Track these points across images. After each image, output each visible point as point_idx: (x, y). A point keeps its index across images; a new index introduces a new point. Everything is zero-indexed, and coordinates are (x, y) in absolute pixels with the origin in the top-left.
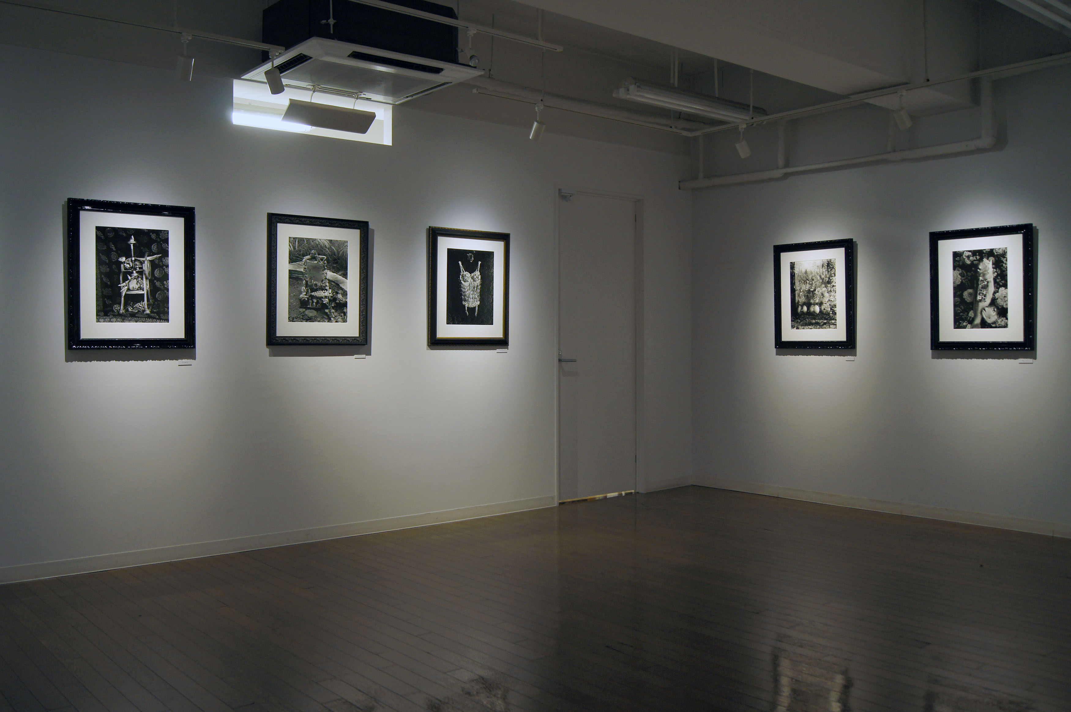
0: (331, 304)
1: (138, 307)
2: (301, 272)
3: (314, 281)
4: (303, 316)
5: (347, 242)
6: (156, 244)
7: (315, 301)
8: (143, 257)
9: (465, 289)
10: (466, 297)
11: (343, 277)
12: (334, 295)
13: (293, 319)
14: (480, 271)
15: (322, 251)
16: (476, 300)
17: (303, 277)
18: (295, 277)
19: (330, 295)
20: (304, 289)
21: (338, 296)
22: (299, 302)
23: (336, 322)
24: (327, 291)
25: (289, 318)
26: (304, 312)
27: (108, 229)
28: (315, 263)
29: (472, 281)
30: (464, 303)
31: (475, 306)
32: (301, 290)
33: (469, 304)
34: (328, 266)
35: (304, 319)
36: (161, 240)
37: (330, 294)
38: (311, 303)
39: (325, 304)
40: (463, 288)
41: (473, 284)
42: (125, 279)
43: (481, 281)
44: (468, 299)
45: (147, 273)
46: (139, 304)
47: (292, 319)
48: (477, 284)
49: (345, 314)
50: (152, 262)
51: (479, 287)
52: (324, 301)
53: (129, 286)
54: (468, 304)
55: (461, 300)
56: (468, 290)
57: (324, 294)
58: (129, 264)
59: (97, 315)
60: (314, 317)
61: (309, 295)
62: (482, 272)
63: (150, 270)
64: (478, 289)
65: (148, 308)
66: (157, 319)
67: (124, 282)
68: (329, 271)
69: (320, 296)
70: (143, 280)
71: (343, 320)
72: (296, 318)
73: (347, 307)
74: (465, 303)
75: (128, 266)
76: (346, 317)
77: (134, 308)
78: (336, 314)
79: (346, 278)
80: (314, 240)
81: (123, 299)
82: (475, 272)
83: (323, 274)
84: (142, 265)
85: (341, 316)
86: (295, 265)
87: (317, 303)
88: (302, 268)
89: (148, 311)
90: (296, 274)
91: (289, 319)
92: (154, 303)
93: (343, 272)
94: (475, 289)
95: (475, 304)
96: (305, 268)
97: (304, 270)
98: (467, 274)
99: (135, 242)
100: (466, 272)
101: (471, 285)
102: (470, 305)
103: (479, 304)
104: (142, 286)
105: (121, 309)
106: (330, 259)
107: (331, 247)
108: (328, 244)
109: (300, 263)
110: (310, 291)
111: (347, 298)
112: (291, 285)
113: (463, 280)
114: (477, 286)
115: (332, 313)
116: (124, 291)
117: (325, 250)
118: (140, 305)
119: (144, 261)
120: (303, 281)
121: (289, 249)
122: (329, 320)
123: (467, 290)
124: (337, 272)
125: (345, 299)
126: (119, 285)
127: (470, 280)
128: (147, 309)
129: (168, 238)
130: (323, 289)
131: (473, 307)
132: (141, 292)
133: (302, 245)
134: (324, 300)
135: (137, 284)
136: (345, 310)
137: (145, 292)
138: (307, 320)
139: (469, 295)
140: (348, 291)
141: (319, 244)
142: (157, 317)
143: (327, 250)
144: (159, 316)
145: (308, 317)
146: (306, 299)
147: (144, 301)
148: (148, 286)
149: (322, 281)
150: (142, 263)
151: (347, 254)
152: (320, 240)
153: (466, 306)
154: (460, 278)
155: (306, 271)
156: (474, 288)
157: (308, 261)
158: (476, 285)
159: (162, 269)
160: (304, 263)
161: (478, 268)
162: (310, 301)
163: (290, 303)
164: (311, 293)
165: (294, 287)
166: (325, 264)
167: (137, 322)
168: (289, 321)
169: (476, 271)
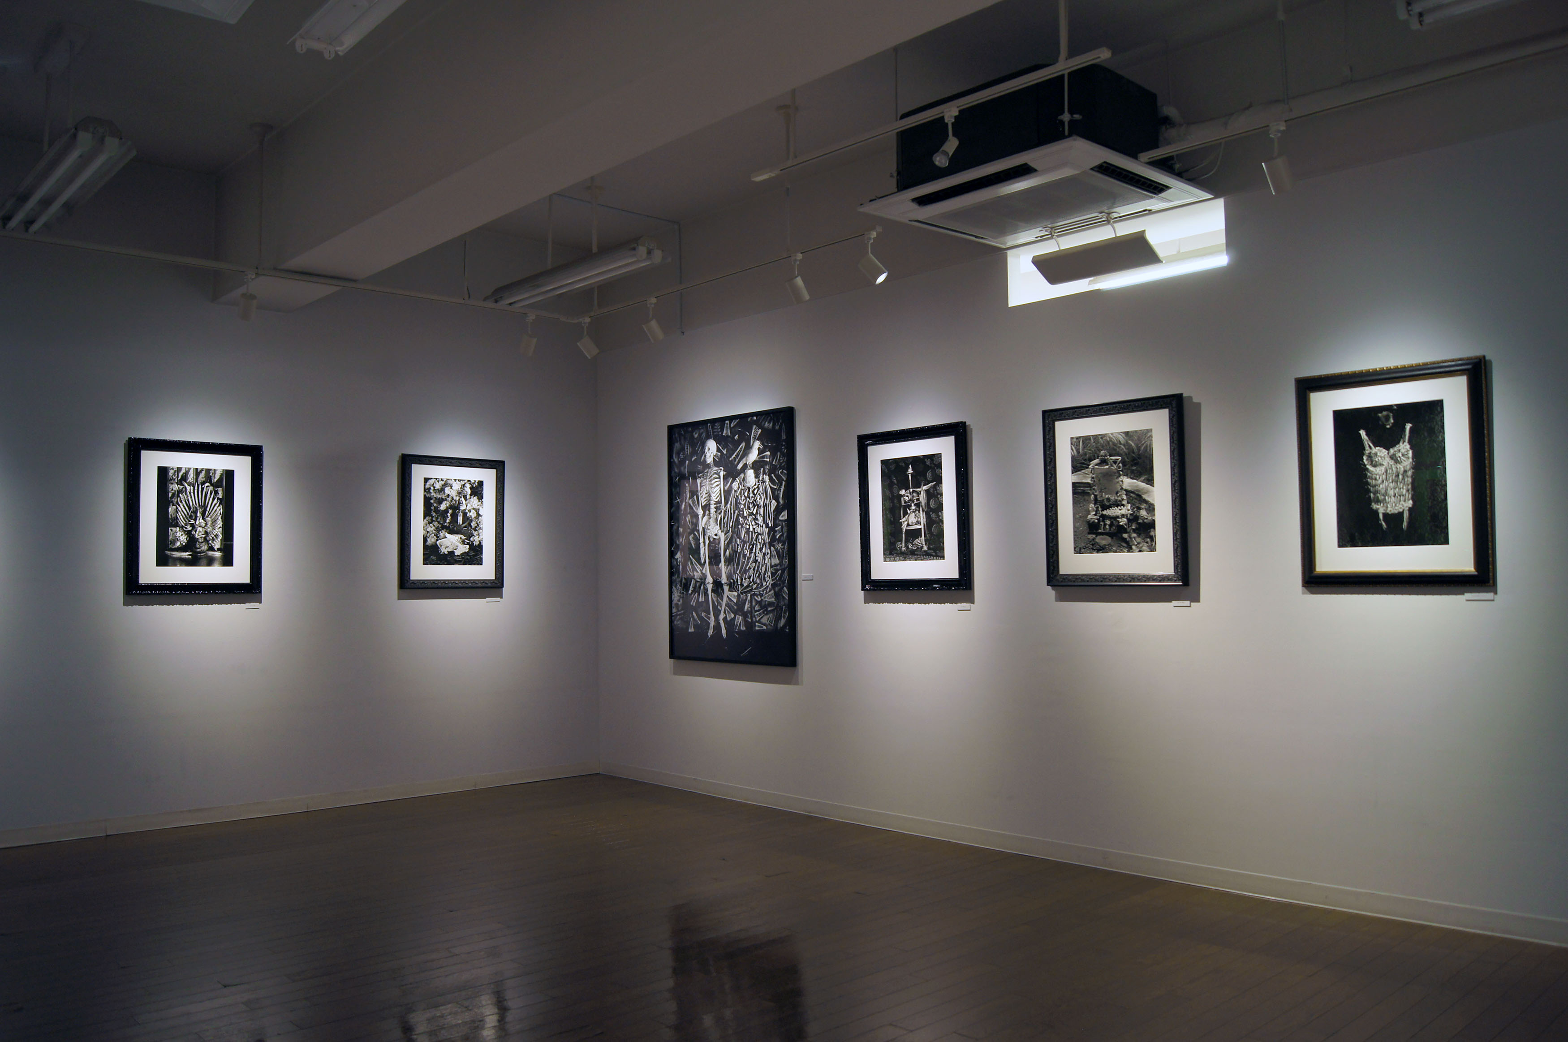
0: (1131, 526)
1: (917, 543)
2: (1088, 483)
3: (1105, 495)
4: (1093, 545)
5: (1151, 430)
6: (930, 470)
7: (1108, 522)
8: (920, 487)
9: (1376, 479)
10: (1379, 495)
11: (1147, 484)
12: (1134, 512)
13: (1080, 550)
14: (1410, 442)
15: (1115, 450)
16: (1402, 498)
17: (1091, 490)
18: (1080, 491)
19: (1129, 512)
20: (1092, 507)
21: (1141, 513)
22: (1087, 526)
23: (1140, 551)
24: (1124, 507)
25: (1075, 548)
26: (1094, 539)
27: (891, 461)
28: (1107, 468)
29: (1392, 462)
30: (1374, 506)
31: (1401, 510)
32: (1088, 509)
33: (1387, 507)
34: (1124, 471)
35: (1095, 550)
36: (936, 465)
37: (1128, 510)
38: (1102, 526)
39: (1122, 525)
40: (1372, 479)
41: (1395, 470)
42: (905, 513)
43: (1413, 461)
44: (1384, 499)
45: (923, 504)
46: (917, 540)
47: (1078, 550)
48: (1404, 467)
49: (1152, 539)
50: (927, 491)
51: (1410, 473)
52: (1121, 522)
53: (908, 521)
54: (1385, 508)
55: (1369, 501)
56: (1383, 481)
57: (1120, 511)
58: (907, 496)
59: (884, 554)
60: (1107, 545)
61: (1100, 515)
62: (1414, 442)
63: (926, 501)
64: (1407, 477)
65: (926, 544)
66: (934, 556)
67: (904, 517)
68: (1126, 477)
69: (1114, 515)
70: (920, 513)
71: (1150, 548)
72: (1084, 549)
73: (1155, 529)
74: (1378, 507)
75: (907, 498)
76: (1154, 543)
77: (913, 545)
78: (1139, 540)
79: (1152, 485)
80: (1103, 436)
81: (904, 535)
82: (1397, 446)
83: (1118, 482)
84: (919, 496)
85: (1147, 543)
86: (1080, 474)
87: (1111, 525)
88: (1089, 477)
89: (925, 548)
90: (1082, 487)
91: (1075, 550)
92: (930, 537)
93: (1146, 477)
94: (1401, 477)
95: (1401, 506)
96: (1093, 478)
97: (1091, 480)
98: (1381, 453)
99: (912, 472)
100: (1377, 448)
101: (1389, 471)
102: (1389, 509)
103: (1411, 506)
104: (919, 520)
105: (903, 547)
106: (1127, 460)
107: (1127, 442)
108: (1124, 438)
109: (1086, 471)
110: (1100, 509)
111: (1154, 515)
112: (1075, 503)
113: (1371, 464)
114: (1405, 471)
115: (1133, 539)
116: (904, 527)
117: (1119, 447)
118: (919, 542)
119: (920, 492)
120: (1091, 495)
121: (1072, 454)
122: (1130, 550)
123: (1379, 481)
124: (1137, 477)
125: (1151, 516)
126: (901, 521)
127: (1387, 461)
128: (924, 546)
129: (941, 462)
130: (1118, 504)
131: (1396, 512)
132: (918, 527)
133: (1087, 445)
134: (1121, 520)
135: (915, 518)
136: (1152, 534)
137: (922, 527)
138: (1098, 551)
139: (1386, 490)
140: (1155, 505)
141: (1111, 441)
142: (934, 554)
143: (1122, 447)
144: (936, 553)
145: (1100, 546)
146: (1096, 521)
147: (921, 537)
148: (925, 520)
149: (1117, 493)
150: (919, 494)
151: (1151, 450)
152: (1112, 434)
153: (1381, 511)
154: (1364, 461)
155: (1094, 481)
156: (1397, 476)
157: (1096, 467)
158: (1402, 469)
159: (936, 499)
160: (1092, 470)
161: (1405, 436)
162: (1101, 523)
163: (1076, 528)
164: (1102, 511)
165: (1079, 506)
166: (1119, 467)
167: (916, 560)
168: (1075, 553)
169: (1401, 444)
